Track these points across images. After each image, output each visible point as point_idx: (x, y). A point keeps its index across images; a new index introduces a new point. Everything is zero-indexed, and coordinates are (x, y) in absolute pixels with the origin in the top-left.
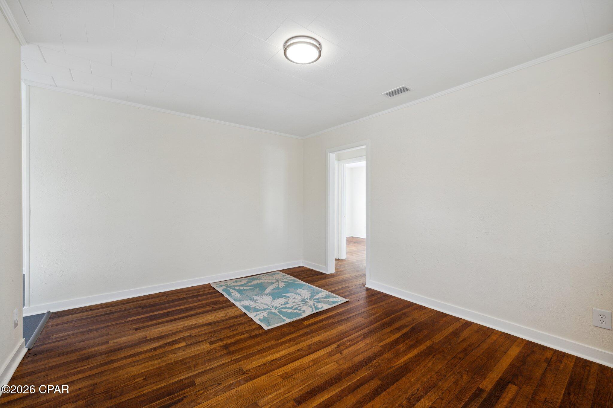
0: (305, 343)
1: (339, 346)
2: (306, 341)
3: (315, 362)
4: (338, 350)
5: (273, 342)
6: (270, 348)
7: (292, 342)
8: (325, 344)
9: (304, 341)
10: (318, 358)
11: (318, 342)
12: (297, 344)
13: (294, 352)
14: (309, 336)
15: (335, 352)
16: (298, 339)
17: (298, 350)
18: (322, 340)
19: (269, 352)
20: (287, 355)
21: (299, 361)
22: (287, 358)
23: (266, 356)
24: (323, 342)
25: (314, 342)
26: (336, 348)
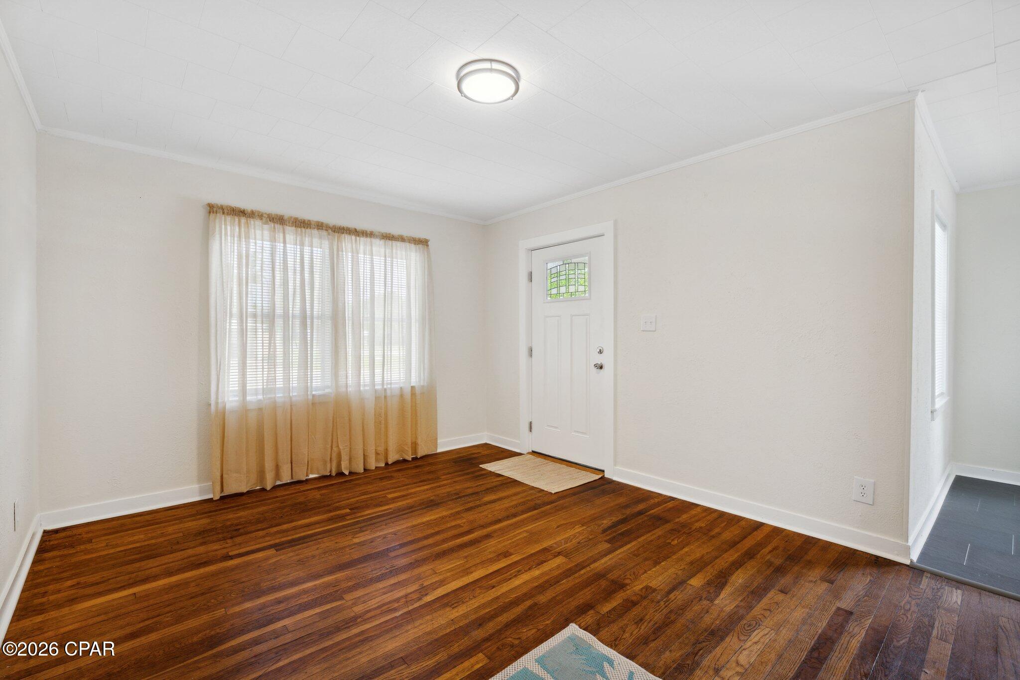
0: (483, 601)
1: (420, 599)
2: (479, 604)
3: (467, 572)
4: (424, 591)
5: (542, 599)
6: (542, 588)
7: (507, 600)
8: (445, 601)
9: (483, 606)
10: (462, 577)
11: (456, 605)
12: (498, 598)
13: (500, 583)
14: (473, 617)
15: (431, 588)
16: (495, 609)
17: (494, 587)
18: (448, 609)
19: (541, 581)
20: (510, 579)
21: (491, 571)
22: (509, 573)
23: (542, 574)
24: (446, 605)
25: (465, 605)
26: (426, 595)
